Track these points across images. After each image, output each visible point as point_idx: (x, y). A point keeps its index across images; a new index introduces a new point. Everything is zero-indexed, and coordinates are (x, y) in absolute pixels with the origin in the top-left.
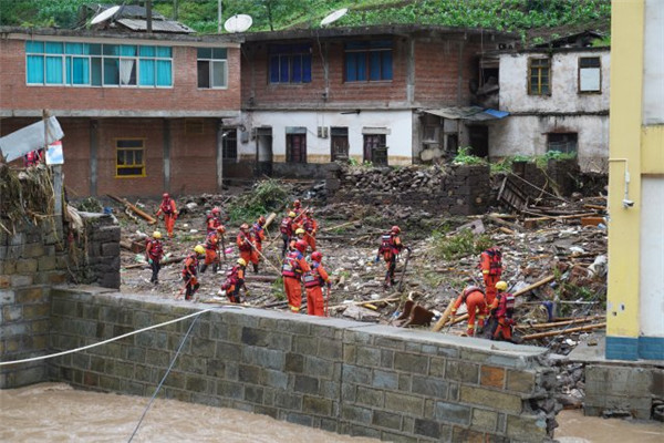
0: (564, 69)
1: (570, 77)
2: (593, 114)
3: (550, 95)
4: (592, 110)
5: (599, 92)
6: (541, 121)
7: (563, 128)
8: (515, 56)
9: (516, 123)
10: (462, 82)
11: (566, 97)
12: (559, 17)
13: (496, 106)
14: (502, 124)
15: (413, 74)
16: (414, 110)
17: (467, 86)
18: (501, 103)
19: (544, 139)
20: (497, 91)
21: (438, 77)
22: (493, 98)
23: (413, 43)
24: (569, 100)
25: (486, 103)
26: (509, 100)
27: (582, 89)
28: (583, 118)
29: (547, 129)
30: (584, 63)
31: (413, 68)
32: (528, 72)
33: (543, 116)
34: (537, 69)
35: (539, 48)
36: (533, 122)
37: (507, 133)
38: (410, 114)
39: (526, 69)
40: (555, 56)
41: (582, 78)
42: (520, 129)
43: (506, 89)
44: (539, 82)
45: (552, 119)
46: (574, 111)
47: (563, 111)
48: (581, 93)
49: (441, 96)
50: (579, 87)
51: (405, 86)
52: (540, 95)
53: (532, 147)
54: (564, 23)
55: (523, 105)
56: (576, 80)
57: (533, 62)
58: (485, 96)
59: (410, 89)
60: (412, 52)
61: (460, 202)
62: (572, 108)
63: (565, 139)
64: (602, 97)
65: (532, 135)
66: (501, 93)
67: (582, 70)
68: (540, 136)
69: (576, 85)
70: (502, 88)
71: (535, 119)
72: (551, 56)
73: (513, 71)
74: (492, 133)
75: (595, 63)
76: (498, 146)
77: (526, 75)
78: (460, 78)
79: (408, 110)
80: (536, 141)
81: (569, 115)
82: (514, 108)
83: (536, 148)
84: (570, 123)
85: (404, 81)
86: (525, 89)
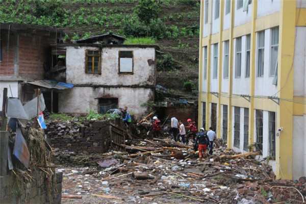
0: (109, 58)
1: (113, 63)
2: (128, 87)
3: (100, 74)
4: (128, 84)
5: (132, 73)
6: (94, 90)
7: (109, 95)
8: (77, 48)
9: (77, 91)
11: (110, 75)
13: (64, 80)
14: (68, 92)
15: (18, 57)
16: (19, 82)
17: (42, 66)
18: (67, 77)
19: (96, 102)
20: (65, 70)
21: (29, 60)
22: (61, 74)
23: (18, 36)
24: (113, 78)
25: (57, 78)
26: (72, 76)
27: (121, 71)
28: (122, 89)
29: (97, 96)
30: (122, 55)
31: (18, 53)
32: (86, 58)
33: (95, 87)
34: (92, 57)
36: (89, 91)
37: (71, 98)
38: (16, 84)
39: (84, 56)
40: (104, 50)
41: (121, 64)
42: (80, 95)
43: (70, 69)
44: (93, 65)
45: (102, 89)
46: (116, 84)
47: (109, 84)
48: (120, 73)
49: (30, 72)
50: (119, 69)
51: (13, 66)
52: (94, 74)
53: (88, 107)
55: (82, 80)
56: (117, 65)
57: (89, 52)
58: (57, 73)
59: (16, 67)
60: (18, 42)
61: (95, 144)
62: (114, 82)
63: (110, 102)
64: (133, 76)
65: (88, 100)
66: (68, 72)
67: (121, 59)
68: (94, 100)
69: (117, 68)
70: (68, 68)
71: (91, 89)
72: (101, 49)
73: (75, 58)
74: (61, 97)
75: (129, 55)
76: (65, 106)
77: (84, 61)
78: (39, 60)
79: (15, 81)
80: (91, 103)
81: (113, 87)
82: (76, 82)
83: (91, 107)
84: (113, 92)
85: (12, 62)
86: (83, 70)
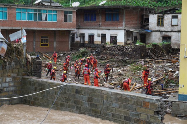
0: (168, 19)
1: (169, 21)
2: (175, 31)
3: (163, 26)
4: (175, 30)
5: (177, 25)
6: (161, 33)
7: (167, 35)
8: (154, 15)
9: (154, 34)
10: (138, 22)
11: (168, 26)
12: (166, 4)
13: (148, 29)
14: (150, 34)
15: (125, 20)
16: (125, 29)
17: (140, 23)
18: (150, 28)
19: (161, 38)
20: (148, 25)
21: (132, 20)
22: (147, 26)
23: (125, 10)
24: (169, 27)
25: (145, 28)
26: (152, 27)
27: (173, 24)
28: (173, 32)
29: (162, 36)
30: (173, 17)
31: (125, 18)
32: (157, 19)
33: (161, 32)
34: (160, 18)
35: (160, 13)
37: (151, 36)
38: (124, 30)
39: (157, 18)
40: (165, 15)
42: (155, 35)
43: (151, 24)
44: (160, 22)
45: (164, 33)
46: (170, 30)
47: (167, 30)
48: (172, 26)
49: (132, 25)
50: (172, 24)
51: (122, 23)
52: (161, 26)
53: (158, 40)
54: (168, 6)
55: (156, 28)
56: (171, 22)
57: (159, 16)
58: (145, 26)
59: (124, 23)
60: (125, 13)
61: (137, 55)
62: (169, 29)
63: (167, 38)
64: (178, 27)
65: (158, 37)
66: (150, 25)
67: (173, 19)
68: (160, 37)
69: (171, 23)
70: (150, 23)
71: (159, 33)
72: (164, 15)
73: (153, 19)
74: (147, 36)
75: (176, 17)
76: (148, 40)
77: (157, 20)
78: (138, 21)
79: (123, 29)
80: (159, 39)
81: (169, 31)
82: (153, 29)
83: (159, 41)
84: (169, 34)
85: (122, 21)
86: (156, 24)
